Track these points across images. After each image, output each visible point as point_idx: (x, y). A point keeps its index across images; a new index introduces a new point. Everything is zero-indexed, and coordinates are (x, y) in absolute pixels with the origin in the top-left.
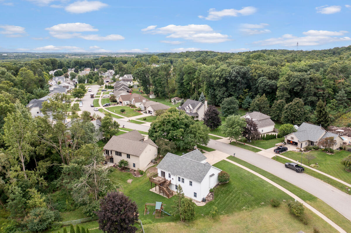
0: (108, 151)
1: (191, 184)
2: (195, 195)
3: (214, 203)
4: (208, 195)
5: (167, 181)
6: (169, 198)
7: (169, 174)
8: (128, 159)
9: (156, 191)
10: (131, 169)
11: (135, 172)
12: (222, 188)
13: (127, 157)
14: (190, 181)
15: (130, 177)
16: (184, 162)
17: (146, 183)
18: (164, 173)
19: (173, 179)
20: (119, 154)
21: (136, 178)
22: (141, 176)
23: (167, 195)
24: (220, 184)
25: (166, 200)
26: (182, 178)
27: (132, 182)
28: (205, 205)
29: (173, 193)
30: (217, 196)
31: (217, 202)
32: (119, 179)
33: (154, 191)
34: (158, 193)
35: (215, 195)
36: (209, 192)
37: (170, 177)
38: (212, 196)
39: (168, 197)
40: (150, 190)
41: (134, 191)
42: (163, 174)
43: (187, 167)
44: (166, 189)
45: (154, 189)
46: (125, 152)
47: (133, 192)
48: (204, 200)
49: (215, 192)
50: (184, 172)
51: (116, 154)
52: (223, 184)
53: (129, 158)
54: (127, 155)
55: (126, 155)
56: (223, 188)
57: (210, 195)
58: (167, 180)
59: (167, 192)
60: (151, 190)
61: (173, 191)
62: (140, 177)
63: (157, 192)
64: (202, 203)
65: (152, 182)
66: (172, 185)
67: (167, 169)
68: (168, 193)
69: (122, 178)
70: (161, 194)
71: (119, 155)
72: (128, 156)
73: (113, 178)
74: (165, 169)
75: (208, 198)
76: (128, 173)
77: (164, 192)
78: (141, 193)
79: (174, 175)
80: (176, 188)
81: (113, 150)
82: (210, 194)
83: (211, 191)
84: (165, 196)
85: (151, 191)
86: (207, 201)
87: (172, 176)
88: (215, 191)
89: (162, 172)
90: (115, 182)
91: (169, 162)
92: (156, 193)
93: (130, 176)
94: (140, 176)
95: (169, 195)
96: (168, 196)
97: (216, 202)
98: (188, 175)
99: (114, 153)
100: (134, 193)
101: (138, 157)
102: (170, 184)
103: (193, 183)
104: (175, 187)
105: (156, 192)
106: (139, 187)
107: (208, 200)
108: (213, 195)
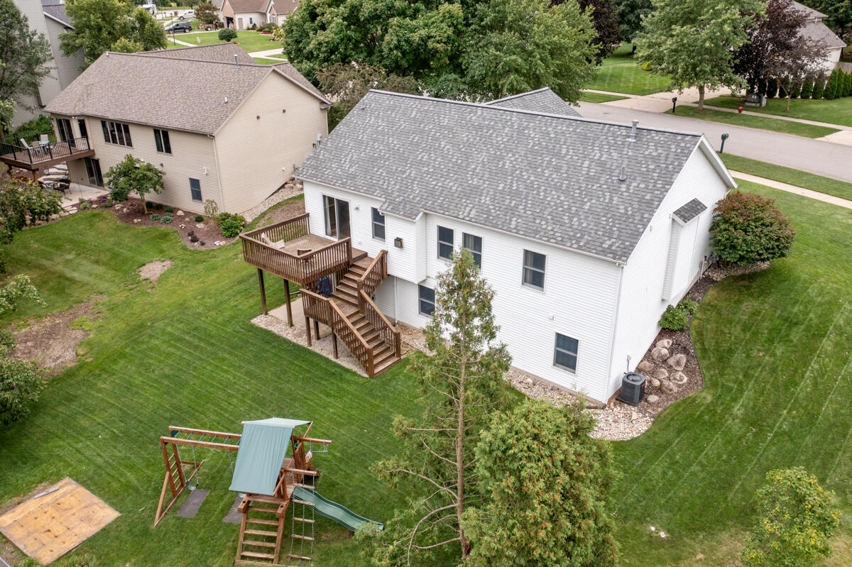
0: (68, 123)
1: (534, 271)
2: (566, 352)
3: (710, 409)
4: (648, 355)
5: (359, 263)
6: (372, 375)
7: (375, 211)
8: (163, 157)
9: (291, 325)
10: (180, 213)
11: (200, 226)
12: (739, 302)
13: (159, 149)
14: (526, 252)
15: (162, 252)
16: (480, 127)
17: (240, 282)
18: (344, 207)
19: (399, 243)
20: (118, 131)
21: (195, 252)
22: (223, 243)
23: (357, 351)
24: (718, 276)
25: (352, 388)
26: (466, 236)
27: (164, 277)
28: (647, 435)
29: (404, 338)
30: (721, 359)
31: (738, 410)
32: (97, 262)
33: (281, 330)
34: (302, 342)
35: (704, 350)
36: (653, 331)
37: (379, 232)
38: (682, 357)
39: (368, 365)
40: (256, 321)
41: (160, 324)
42: (338, 214)
43: (502, 158)
44: (353, 310)
45: (280, 312)
46: (143, 120)
47: (149, 331)
48: (628, 394)
49: (700, 334)
50: (477, 187)
51: (107, 140)
52: (742, 277)
53: (168, 150)
54: (156, 131)
55: (151, 134)
56: (748, 306)
57: (665, 351)
58: (365, 255)
59: (358, 335)
60: (260, 321)
61: (404, 327)
62: (221, 248)
63: (300, 335)
64: (618, 410)
65: (265, 273)
66: (398, 290)
67: (359, 182)
68: (364, 341)
69: (115, 256)
70: (323, 349)
71: (122, 143)
72: (163, 138)
73: (70, 257)
74: (348, 181)
75: (653, 373)
76: (164, 228)
77: (339, 333)
78: (196, 342)
79: (409, 216)
80: (426, 309)
81: (89, 117)
82: (666, 342)
83: (668, 327)
84: (345, 362)
85: (263, 326)
86: (653, 398)
87: (393, 227)
88: (695, 322)
89: (331, 200)
90: (76, 275)
91: (375, 140)
92: (290, 337)
93: (164, 246)
94: (217, 243)
95: (368, 352)
96: (366, 359)
97: (728, 409)
98: (512, 211)
99: (95, 131)
100: (155, 342)
101: (212, 137)
102: (382, 277)
103: (556, 266)
104: (413, 298)
105: (289, 334)
106: (195, 303)
107: (660, 390)
108: (685, 350)
